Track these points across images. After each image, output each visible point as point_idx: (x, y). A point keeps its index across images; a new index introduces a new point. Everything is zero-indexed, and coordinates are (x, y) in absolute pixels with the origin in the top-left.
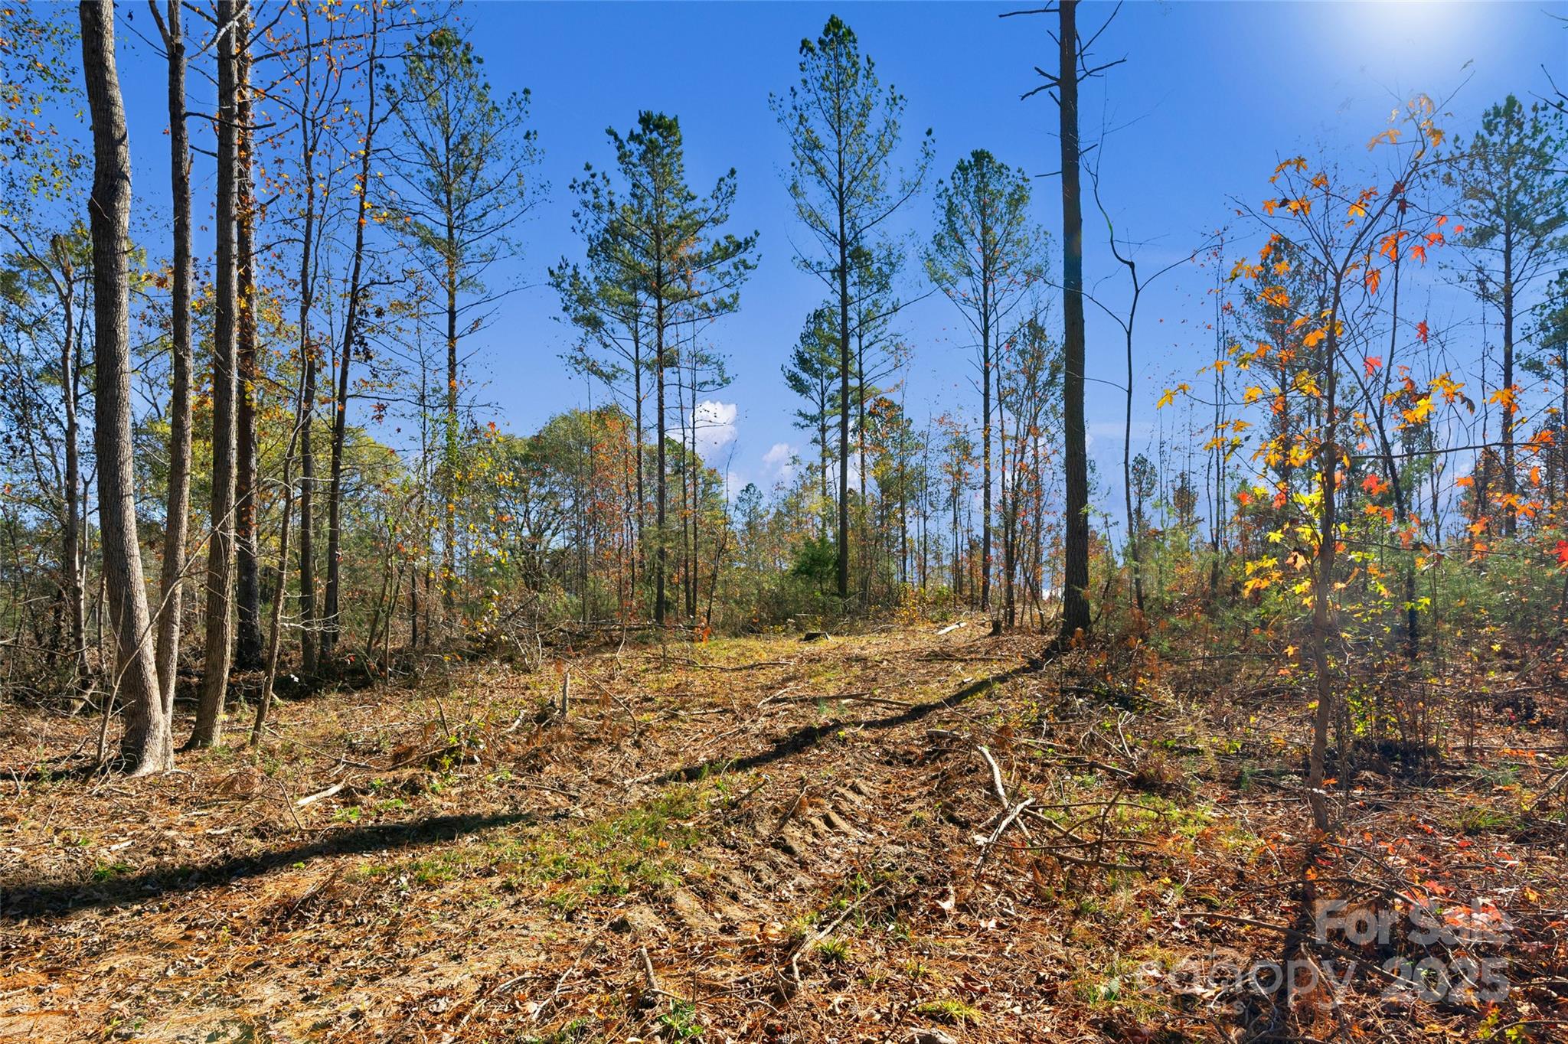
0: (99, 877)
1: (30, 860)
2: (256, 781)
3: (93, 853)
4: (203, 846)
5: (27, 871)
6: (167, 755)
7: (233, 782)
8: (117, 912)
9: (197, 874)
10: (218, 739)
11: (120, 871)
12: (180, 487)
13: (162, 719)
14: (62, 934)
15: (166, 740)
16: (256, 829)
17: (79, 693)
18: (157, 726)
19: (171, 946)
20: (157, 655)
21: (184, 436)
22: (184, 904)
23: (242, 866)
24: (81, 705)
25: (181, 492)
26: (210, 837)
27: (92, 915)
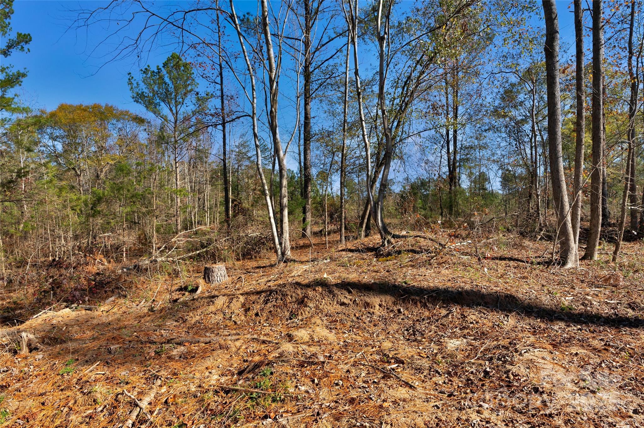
0: (563, 309)
1: (538, 296)
2: (621, 279)
3: (560, 299)
4: (604, 307)
5: (538, 300)
6: (576, 261)
7: (610, 278)
8: (571, 326)
9: (603, 319)
10: (596, 257)
11: (570, 309)
12: (580, 150)
13: (574, 246)
14: (552, 329)
15: (576, 255)
16: (629, 304)
17: (539, 233)
18: (572, 249)
19: (599, 351)
20: (572, 220)
21: (582, 129)
22: (600, 332)
23: (624, 321)
24: (539, 237)
25: (581, 153)
26: (607, 303)
27: (562, 325)
